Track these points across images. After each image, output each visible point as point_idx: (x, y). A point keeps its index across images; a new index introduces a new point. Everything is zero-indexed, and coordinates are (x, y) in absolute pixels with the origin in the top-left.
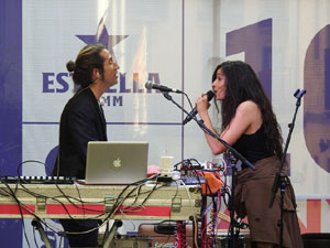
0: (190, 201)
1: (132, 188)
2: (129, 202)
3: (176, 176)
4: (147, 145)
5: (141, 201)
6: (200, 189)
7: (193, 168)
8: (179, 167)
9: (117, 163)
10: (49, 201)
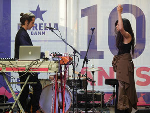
0: (55, 66)
1: (35, 62)
2: (34, 66)
3: (51, 58)
4: (40, 47)
5: (38, 66)
6: (58, 62)
7: (57, 55)
8: (52, 55)
9: (30, 53)
10: (7, 67)
